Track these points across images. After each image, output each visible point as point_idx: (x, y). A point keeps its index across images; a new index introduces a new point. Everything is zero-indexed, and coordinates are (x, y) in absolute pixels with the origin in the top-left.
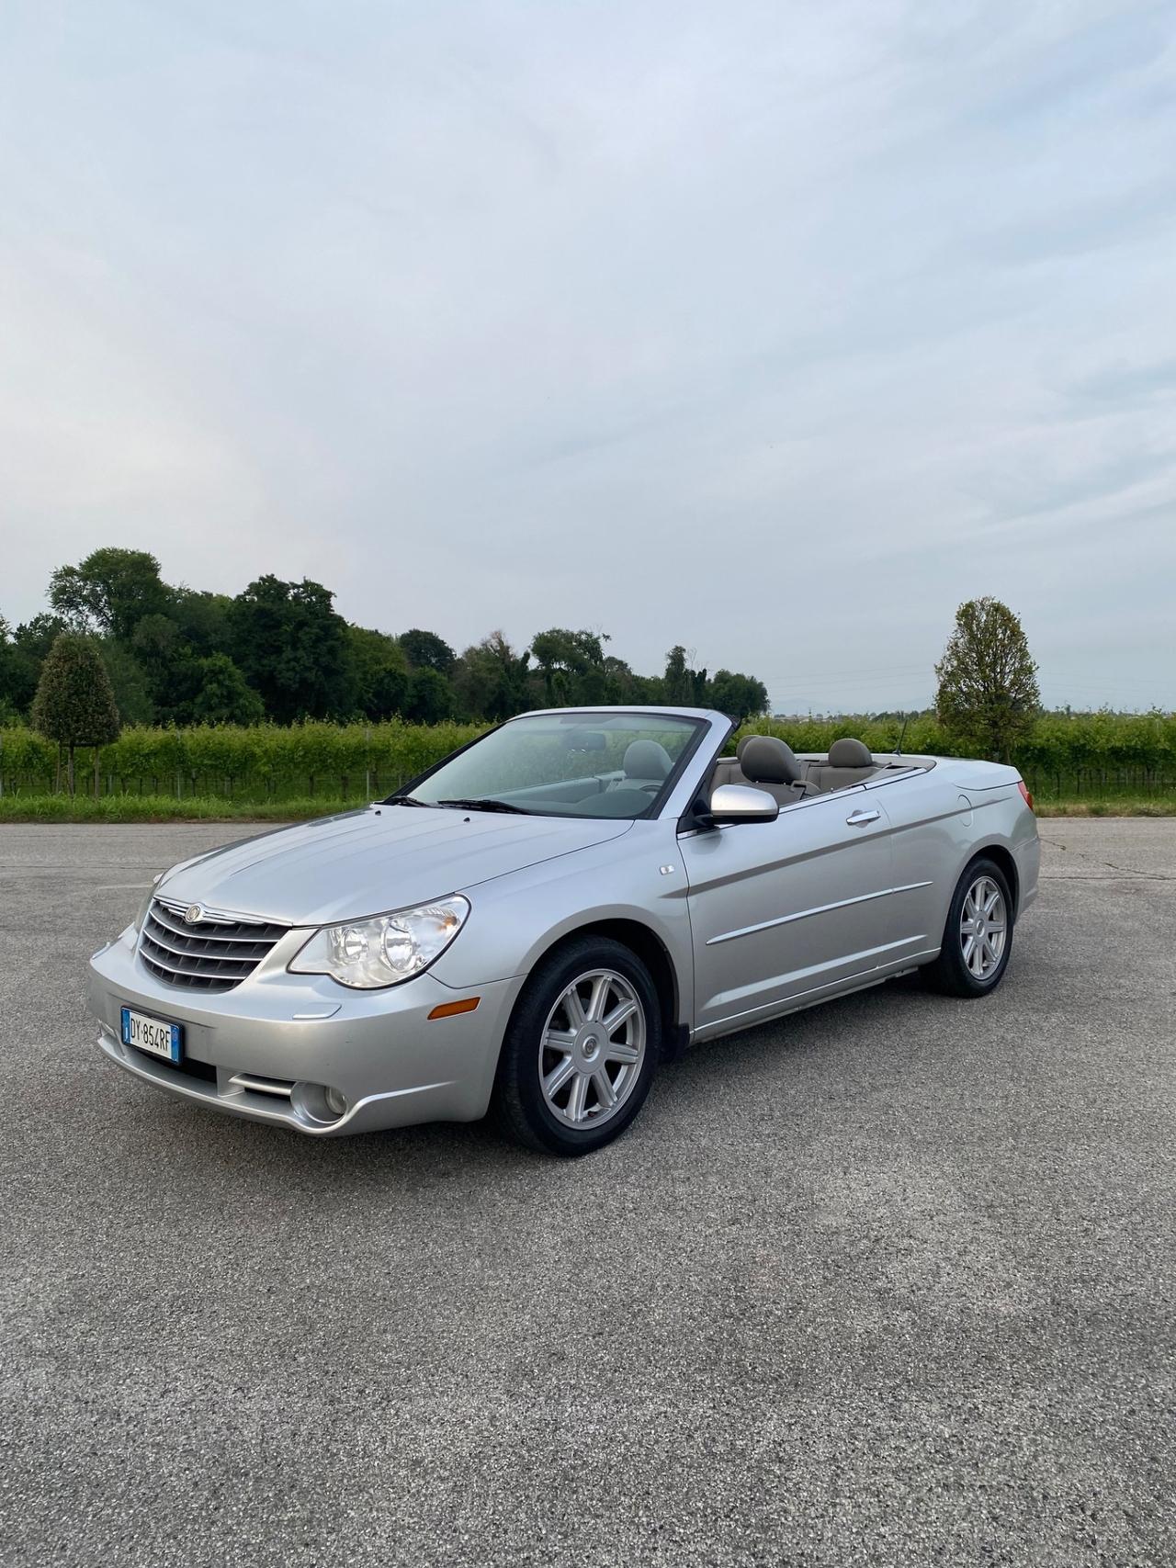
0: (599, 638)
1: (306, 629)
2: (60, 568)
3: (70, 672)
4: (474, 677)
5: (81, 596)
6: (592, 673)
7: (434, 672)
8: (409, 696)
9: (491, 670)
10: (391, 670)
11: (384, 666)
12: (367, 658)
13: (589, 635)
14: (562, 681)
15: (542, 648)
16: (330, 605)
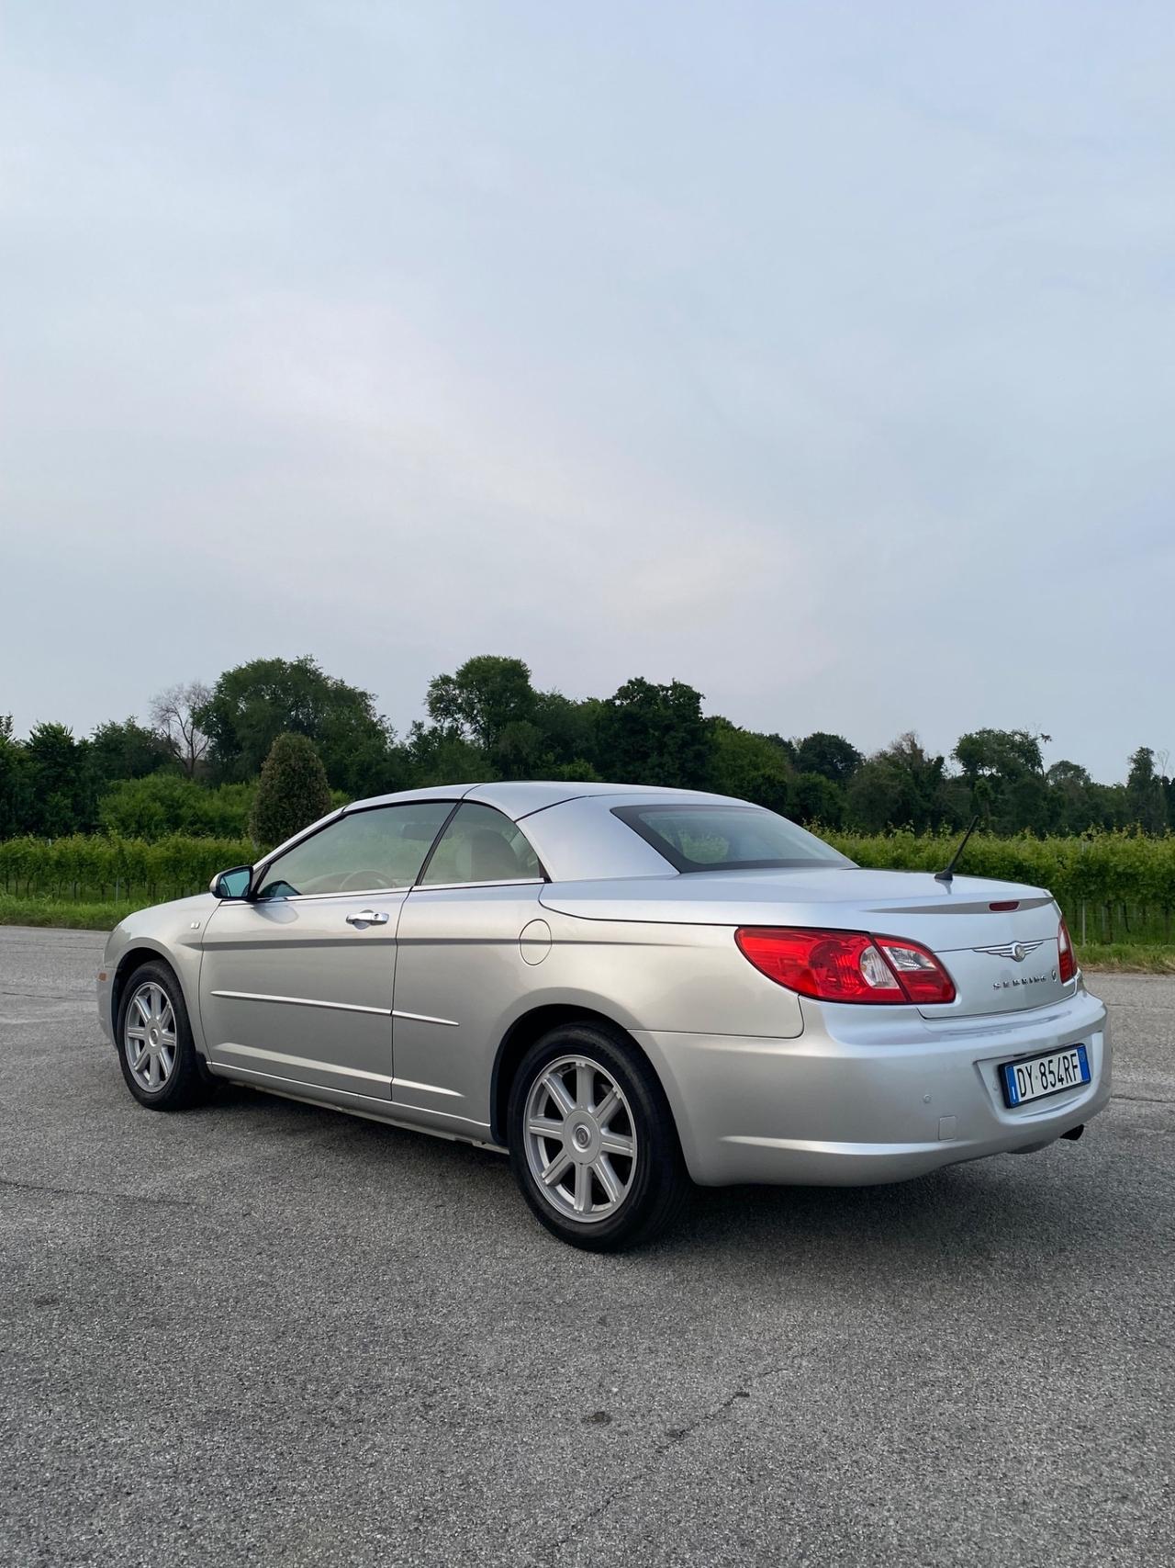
0: (1036, 739)
1: (672, 733)
2: (437, 677)
3: (283, 774)
4: (872, 784)
5: (456, 705)
6: (1028, 779)
7: (823, 778)
8: (789, 805)
9: (893, 776)
10: (769, 777)
11: (762, 772)
12: (744, 763)
13: (1025, 736)
14: (986, 789)
15: (965, 750)
16: (698, 707)
